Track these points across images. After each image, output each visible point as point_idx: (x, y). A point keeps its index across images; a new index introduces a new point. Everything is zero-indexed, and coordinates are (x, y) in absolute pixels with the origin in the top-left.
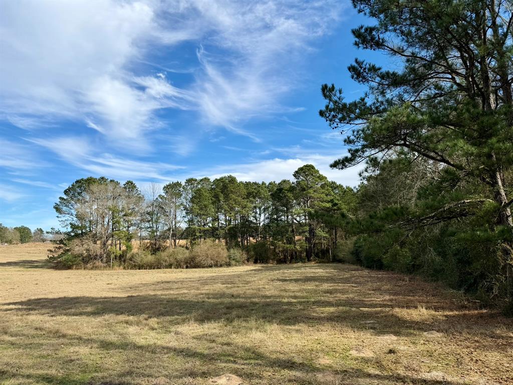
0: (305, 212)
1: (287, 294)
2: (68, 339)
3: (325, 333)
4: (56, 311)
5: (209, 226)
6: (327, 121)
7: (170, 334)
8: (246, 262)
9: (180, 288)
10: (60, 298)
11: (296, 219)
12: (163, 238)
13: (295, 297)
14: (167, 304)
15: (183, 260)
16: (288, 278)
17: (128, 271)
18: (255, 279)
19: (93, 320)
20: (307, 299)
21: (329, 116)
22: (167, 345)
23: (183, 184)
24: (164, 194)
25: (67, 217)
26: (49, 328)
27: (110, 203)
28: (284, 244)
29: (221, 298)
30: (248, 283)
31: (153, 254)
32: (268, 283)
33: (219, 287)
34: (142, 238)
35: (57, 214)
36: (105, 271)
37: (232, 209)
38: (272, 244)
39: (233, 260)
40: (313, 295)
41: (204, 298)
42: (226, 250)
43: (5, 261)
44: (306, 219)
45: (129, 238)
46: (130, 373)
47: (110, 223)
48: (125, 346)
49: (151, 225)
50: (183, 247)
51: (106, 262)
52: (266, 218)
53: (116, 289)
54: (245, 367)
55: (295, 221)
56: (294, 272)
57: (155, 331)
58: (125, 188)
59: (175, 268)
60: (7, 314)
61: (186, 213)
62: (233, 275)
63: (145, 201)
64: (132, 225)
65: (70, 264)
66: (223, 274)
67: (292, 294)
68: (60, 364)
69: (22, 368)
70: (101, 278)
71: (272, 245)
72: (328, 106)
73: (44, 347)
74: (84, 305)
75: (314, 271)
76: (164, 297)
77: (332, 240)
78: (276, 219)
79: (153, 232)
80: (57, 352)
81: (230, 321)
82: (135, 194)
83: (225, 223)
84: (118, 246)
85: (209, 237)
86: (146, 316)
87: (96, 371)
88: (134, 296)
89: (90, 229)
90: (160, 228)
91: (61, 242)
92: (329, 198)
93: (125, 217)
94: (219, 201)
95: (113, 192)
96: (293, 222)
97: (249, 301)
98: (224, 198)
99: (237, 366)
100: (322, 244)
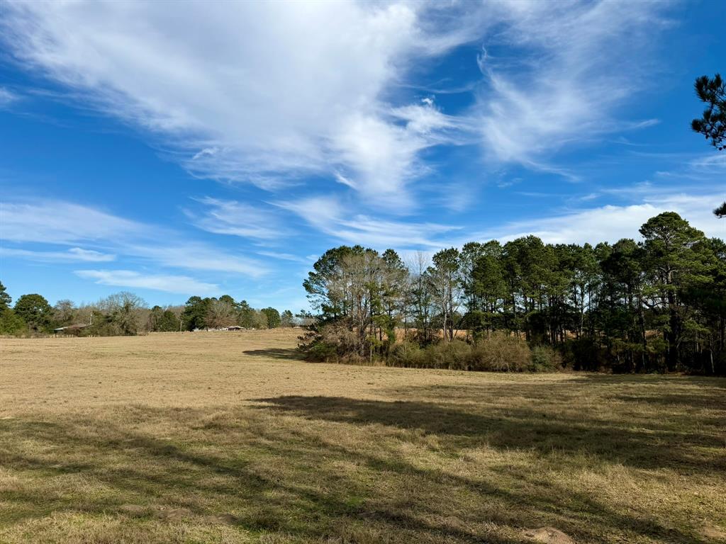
0: (662, 290)
1: (636, 420)
2: (330, 450)
3: (712, 488)
4: (313, 413)
5: (500, 312)
6: (707, 137)
7: (457, 460)
8: (561, 367)
9: (463, 398)
10: (315, 397)
11: (646, 303)
12: (435, 327)
13: (651, 426)
14: (448, 418)
15: (464, 359)
16: (635, 396)
17: (392, 368)
18: (578, 394)
19: (357, 428)
20: (674, 430)
21: (712, 128)
22: (455, 474)
23: (460, 251)
24: (434, 266)
25: (318, 297)
26: (307, 434)
27: (367, 279)
28: (626, 341)
29: (526, 416)
30: (566, 398)
31: (423, 347)
32: (601, 401)
33: (520, 401)
34: (407, 326)
35: (307, 293)
36: (364, 367)
37: (535, 286)
38: (605, 341)
39: (540, 363)
40: (683, 425)
41: (499, 414)
42: (527, 348)
43: (253, 349)
44: (664, 302)
45: (392, 324)
46: (410, 504)
47: (368, 305)
48: (400, 468)
49: (419, 309)
50: (462, 340)
51: (365, 355)
52: (593, 301)
53: (379, 390)
54: (577, 521)
55: (644, 305)
56: (644, 387)
57: (436, 453)
58: (385, 259)
59: (453, 369)
60: (261, 412)
61: (465, 292)
62: (541, 385)
63: (410, 276)
64: (394, 307)
65: (322, 356)
66: (524, 383)
67: (646, 422)
68: (324, 479)
69: (283, 479)
70: (360, 375)
71: (605, 344)
72: (710, 112)
73: (304, 456)
74: (343, 408)
75: (681, 387)
76: (443, 407)
77: (715, 337)
78: (611, 303)
79: (421, 318)
80: (319, 464)
81: (544, 451)
82: (397, 266)
83: (524, 308)
84: (378, 335)
85: (500, 328)
86: (423, 431)
87: (367, 495)
88: (403, 403)
89: (345, 313)
90: (430, 312)
91: (312, 327)
92: (709, 267)
93: (385, 298)
94: (514, 274)
95: (370, 265)
96: (641, 306)
97: (572, 425)
98: (523, 270)
99: (561, 518)
100: (695, 343)
